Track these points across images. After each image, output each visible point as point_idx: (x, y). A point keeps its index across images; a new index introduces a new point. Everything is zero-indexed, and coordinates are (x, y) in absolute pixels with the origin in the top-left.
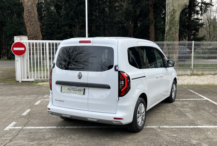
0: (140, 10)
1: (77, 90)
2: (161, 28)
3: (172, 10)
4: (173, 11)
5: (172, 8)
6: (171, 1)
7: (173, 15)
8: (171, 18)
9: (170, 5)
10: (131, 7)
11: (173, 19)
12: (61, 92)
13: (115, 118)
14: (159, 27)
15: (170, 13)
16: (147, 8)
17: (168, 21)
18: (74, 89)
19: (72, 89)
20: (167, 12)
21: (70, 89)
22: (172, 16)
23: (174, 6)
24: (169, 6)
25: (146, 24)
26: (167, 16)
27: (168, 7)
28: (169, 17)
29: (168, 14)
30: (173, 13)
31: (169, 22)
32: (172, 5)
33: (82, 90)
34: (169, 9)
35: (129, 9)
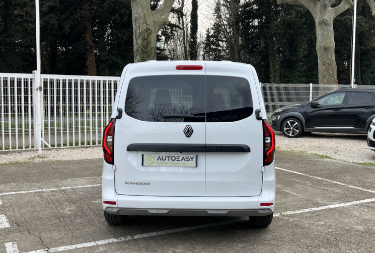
0: (70, 25)
1: (180, 159)
2: (107, 59)
3: (144, 30)
4: (146, 31)
5: (144, 26)
6: (142, 15)
7: (146, 39)
8: (144, 44)
9: (141, 21)
10: (53, 19)
11: (148, 44)
12: (143, 165)
13: (262, 204)
14: (104, 58)
15: (141, 34)
16: (81, 24)
17: (138, 47)
18: (173, 159)
19: (167, 158)
20: (135, 32)
21: (164, 159)
22: (144, 39)
23: (148, 23)
24: (139, 23)
25: (81, 50)
26: (136, 40)
27: (137, 24)
28: (139, 41)
29: (138, 35)
30: (146, 35)
31: (140, 49)
32: (144, 21)
33: (192, 159)
34: (139, 28)
35: (50, 22)
